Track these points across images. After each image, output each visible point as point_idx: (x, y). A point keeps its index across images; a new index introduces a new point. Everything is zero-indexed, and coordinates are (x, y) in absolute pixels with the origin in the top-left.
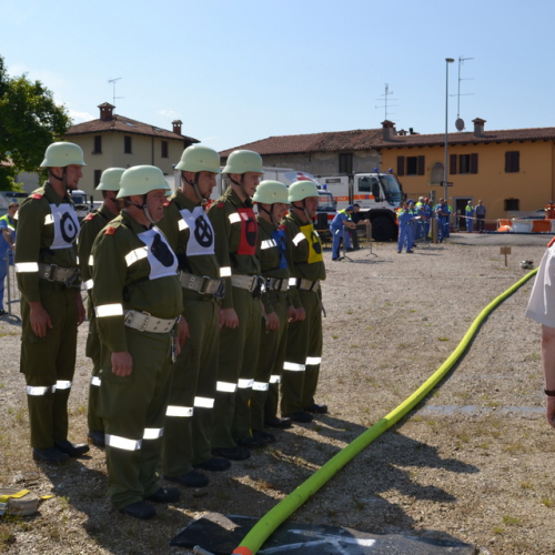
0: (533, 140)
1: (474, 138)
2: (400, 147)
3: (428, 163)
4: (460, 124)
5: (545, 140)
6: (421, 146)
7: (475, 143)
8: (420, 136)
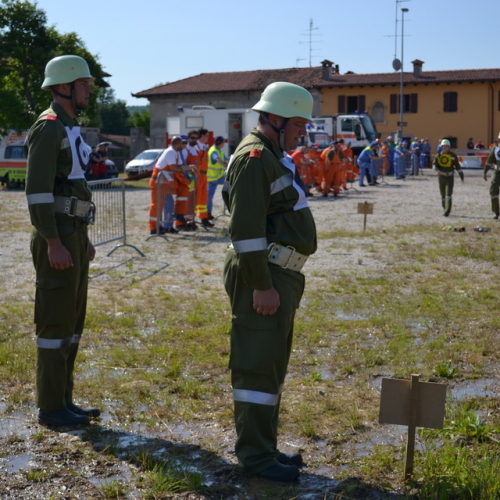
0: (471, 82)
1: (414, 79)
2: (341, 87)
3: (369, 102)
4: (397, 64)
5: (482, 81)
6: (362, 86)
7: (415, 84)
8: (357, 76)
